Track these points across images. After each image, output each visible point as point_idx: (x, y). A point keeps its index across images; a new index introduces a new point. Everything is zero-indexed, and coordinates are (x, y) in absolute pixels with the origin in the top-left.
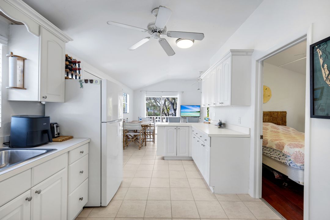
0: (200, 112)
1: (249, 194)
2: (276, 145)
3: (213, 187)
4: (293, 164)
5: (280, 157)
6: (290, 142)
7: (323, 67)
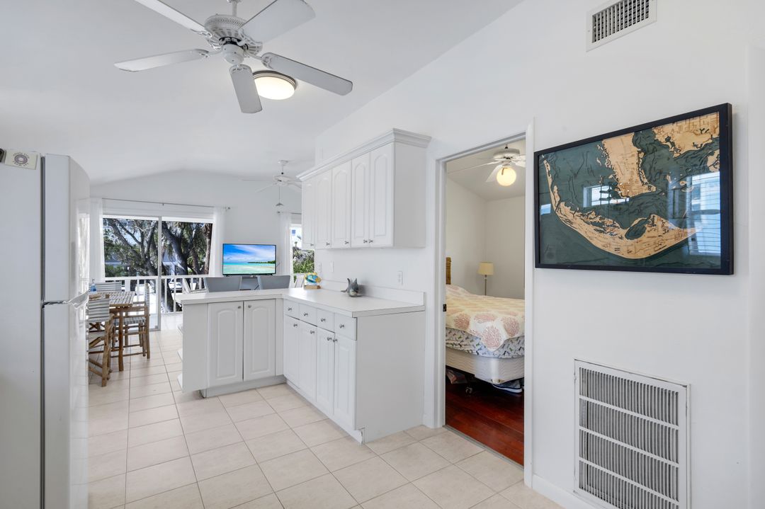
0: (274, 262)
1: (424, 424)
2: (455, 321)
3: (360, 430)
4: (484, 351)
5: (462, 341)
6: (476, 313)
7: (552, 190)
